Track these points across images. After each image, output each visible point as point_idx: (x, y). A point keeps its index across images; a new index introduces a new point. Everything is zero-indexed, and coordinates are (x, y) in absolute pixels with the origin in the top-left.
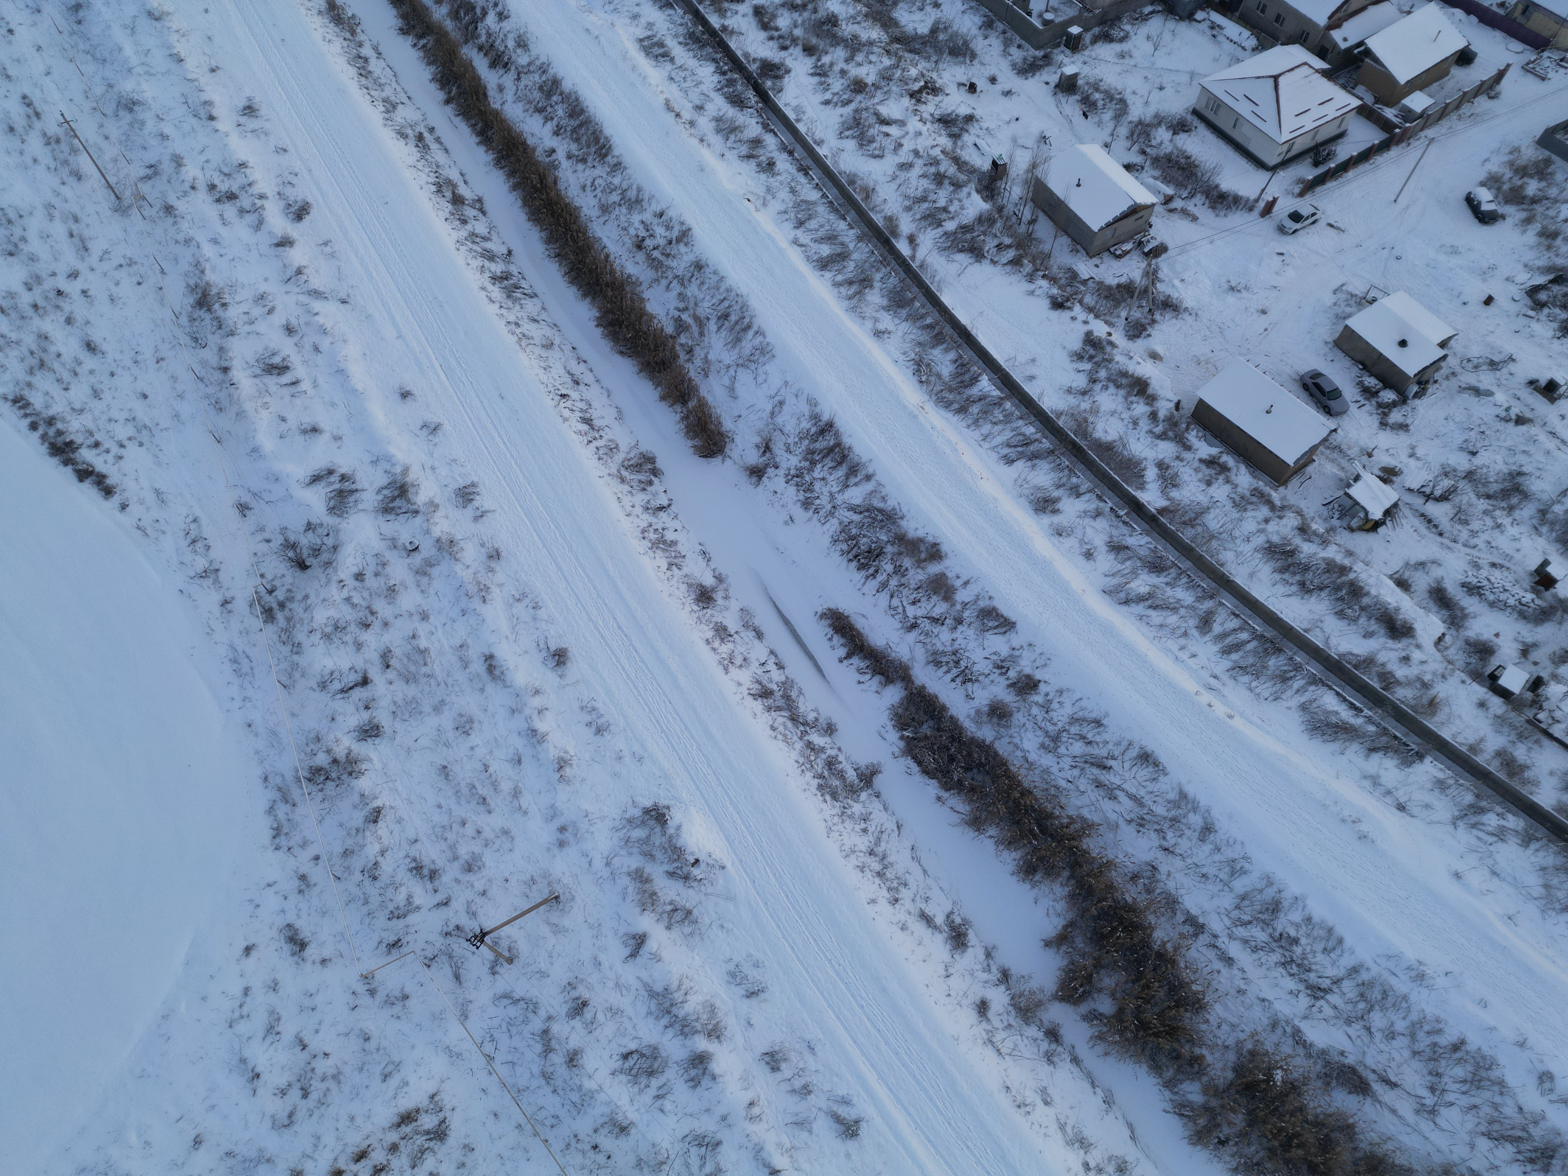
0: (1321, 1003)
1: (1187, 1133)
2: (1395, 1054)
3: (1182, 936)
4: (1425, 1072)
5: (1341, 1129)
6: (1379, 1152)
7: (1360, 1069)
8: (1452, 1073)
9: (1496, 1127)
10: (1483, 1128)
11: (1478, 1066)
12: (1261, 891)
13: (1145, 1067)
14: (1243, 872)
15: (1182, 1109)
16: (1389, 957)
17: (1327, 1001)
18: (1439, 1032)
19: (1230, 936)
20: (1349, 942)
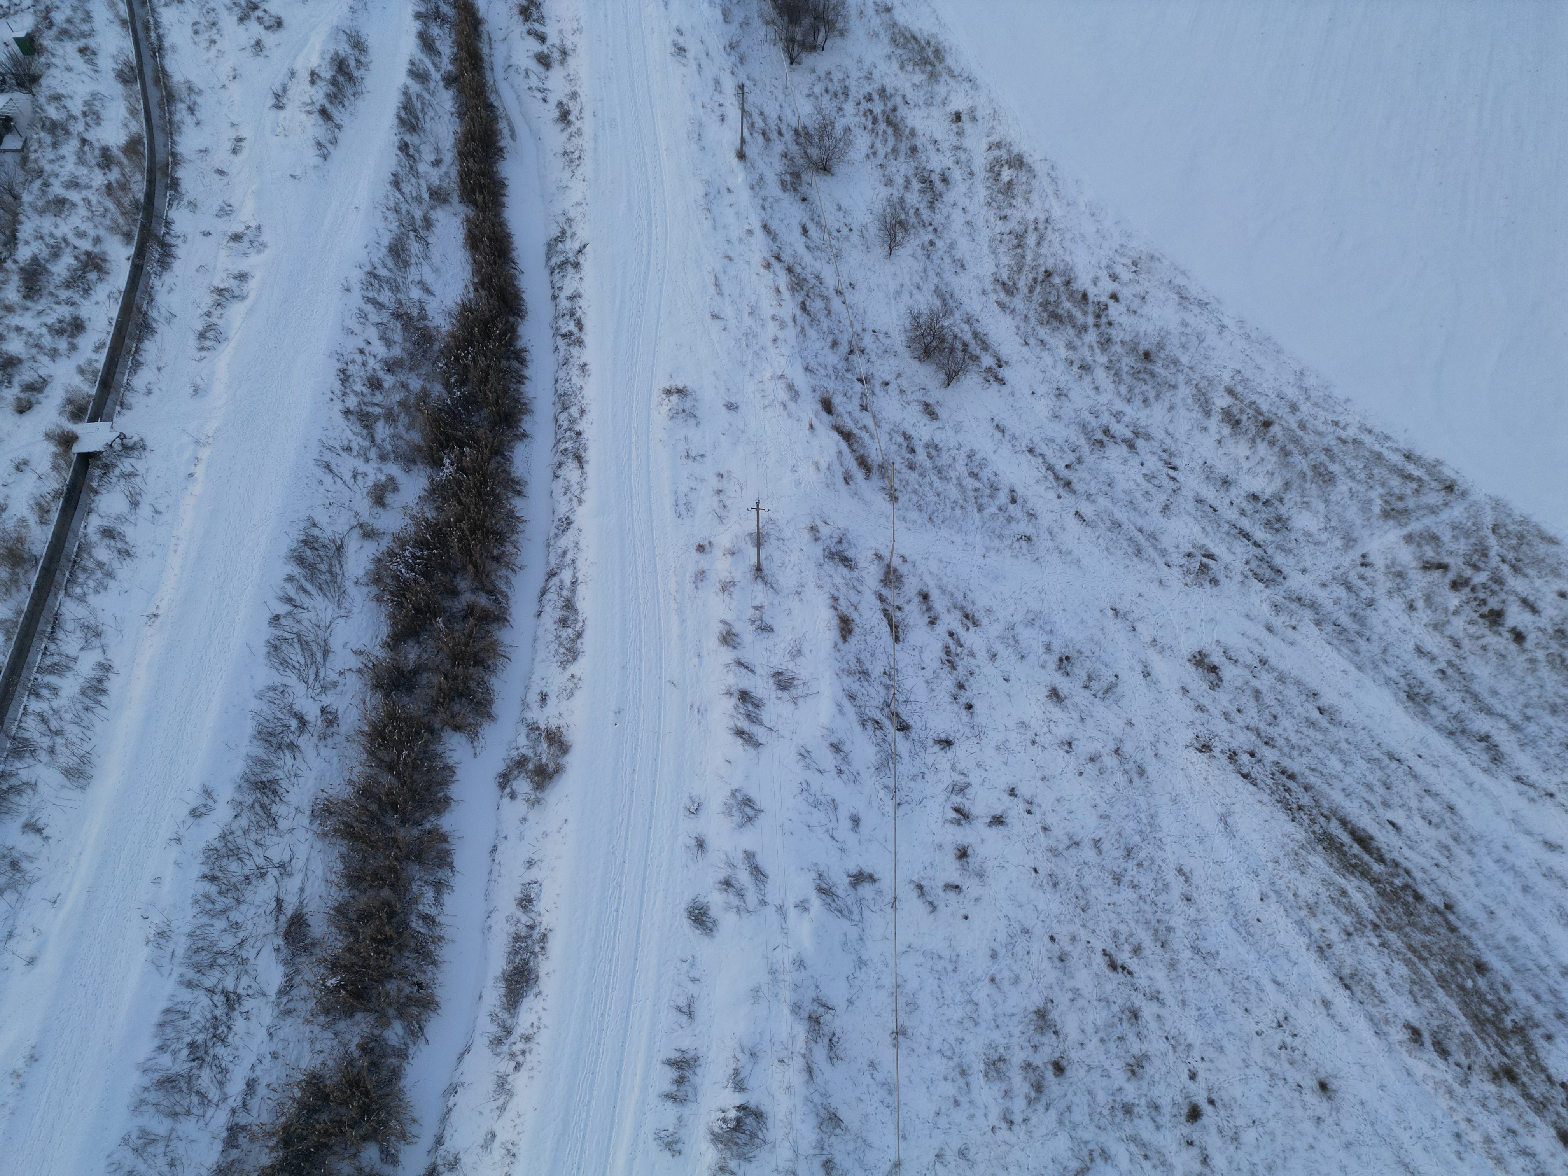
0: (240, 991)
1: (432, 1014)
2: (251, 914)
3: (253, 1138)
4: (250, 888)
5: (345, 915)
6: (343, 882)
7: (282, 931)
8: (239, 870)
9: (263, 824)
10: (272, 831)
11: (220, 857)
12: (156, 1105)
13: (403, 1083)
14: (144, 1133)
15: (416, 1031)
16: (158, 967)
17: (236, 987)
18: (206, 896)
19: (225, 1099)
20: (164, 1004)
